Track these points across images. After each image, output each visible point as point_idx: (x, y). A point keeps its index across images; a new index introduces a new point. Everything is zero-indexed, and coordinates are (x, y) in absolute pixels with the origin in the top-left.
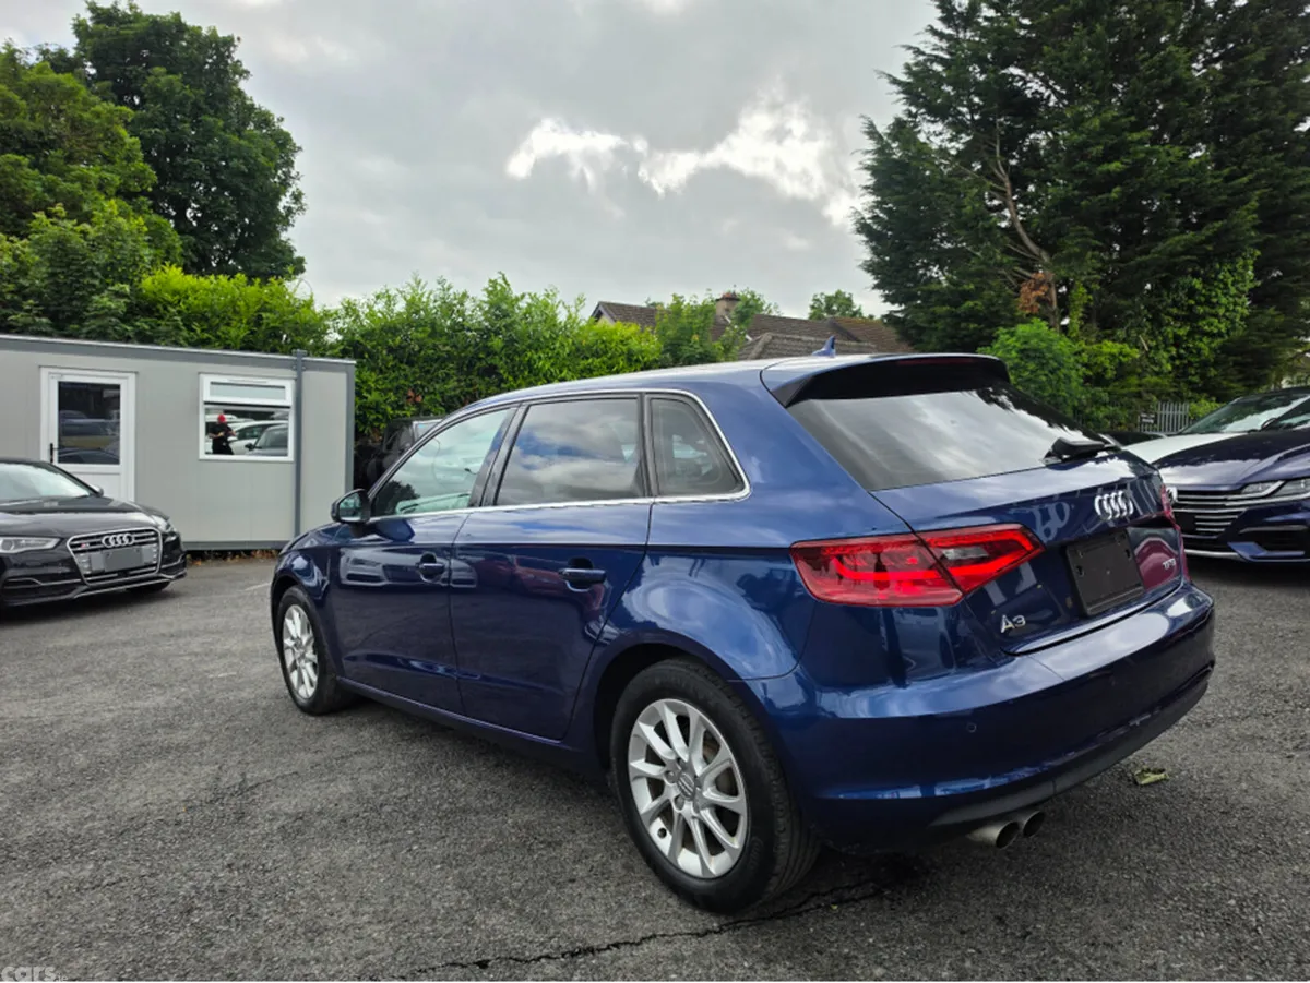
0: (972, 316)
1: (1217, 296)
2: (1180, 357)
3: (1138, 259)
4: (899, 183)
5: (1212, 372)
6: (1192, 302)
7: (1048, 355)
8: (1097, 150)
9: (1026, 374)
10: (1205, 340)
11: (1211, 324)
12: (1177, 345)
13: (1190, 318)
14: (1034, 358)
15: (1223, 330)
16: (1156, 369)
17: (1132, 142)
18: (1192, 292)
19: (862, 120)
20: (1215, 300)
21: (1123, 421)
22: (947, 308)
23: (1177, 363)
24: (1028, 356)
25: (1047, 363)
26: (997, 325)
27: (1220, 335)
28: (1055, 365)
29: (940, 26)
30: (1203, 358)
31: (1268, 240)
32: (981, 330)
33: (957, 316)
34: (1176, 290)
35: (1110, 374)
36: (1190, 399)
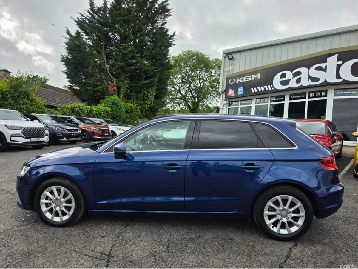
0: (99, 91)
1: (149, 95)
2: (141, 108)
3: (136, 84)
4: (78, 51)
5: (148, 113)
6: (144, 96)
7: (119, 105)
8: (130, 56)
9: (114, 109)
10: (147, 105)
11: (148, 102)
12: (141, 106)
13: (144, 100)
14: (116, 105)
15: (150, 103)
16: (137, 111)
17: (137, 56)
18: (144, 94)
19: (66, 28)
20: (149, 96)
21: (132, 122)
22: (91, 88)
23: (141, 110)
24: (114, 104)
25: (119, 107)
26: (105, 95)
27: (149, 104)
28: (120, 107)
29: (90, 11)
30: (146, 109)
31: (158, 85)
32: (100, 95)
33: (94, 91)
34: (142, 93)
35: (129, 111)
36: (143, 118)
